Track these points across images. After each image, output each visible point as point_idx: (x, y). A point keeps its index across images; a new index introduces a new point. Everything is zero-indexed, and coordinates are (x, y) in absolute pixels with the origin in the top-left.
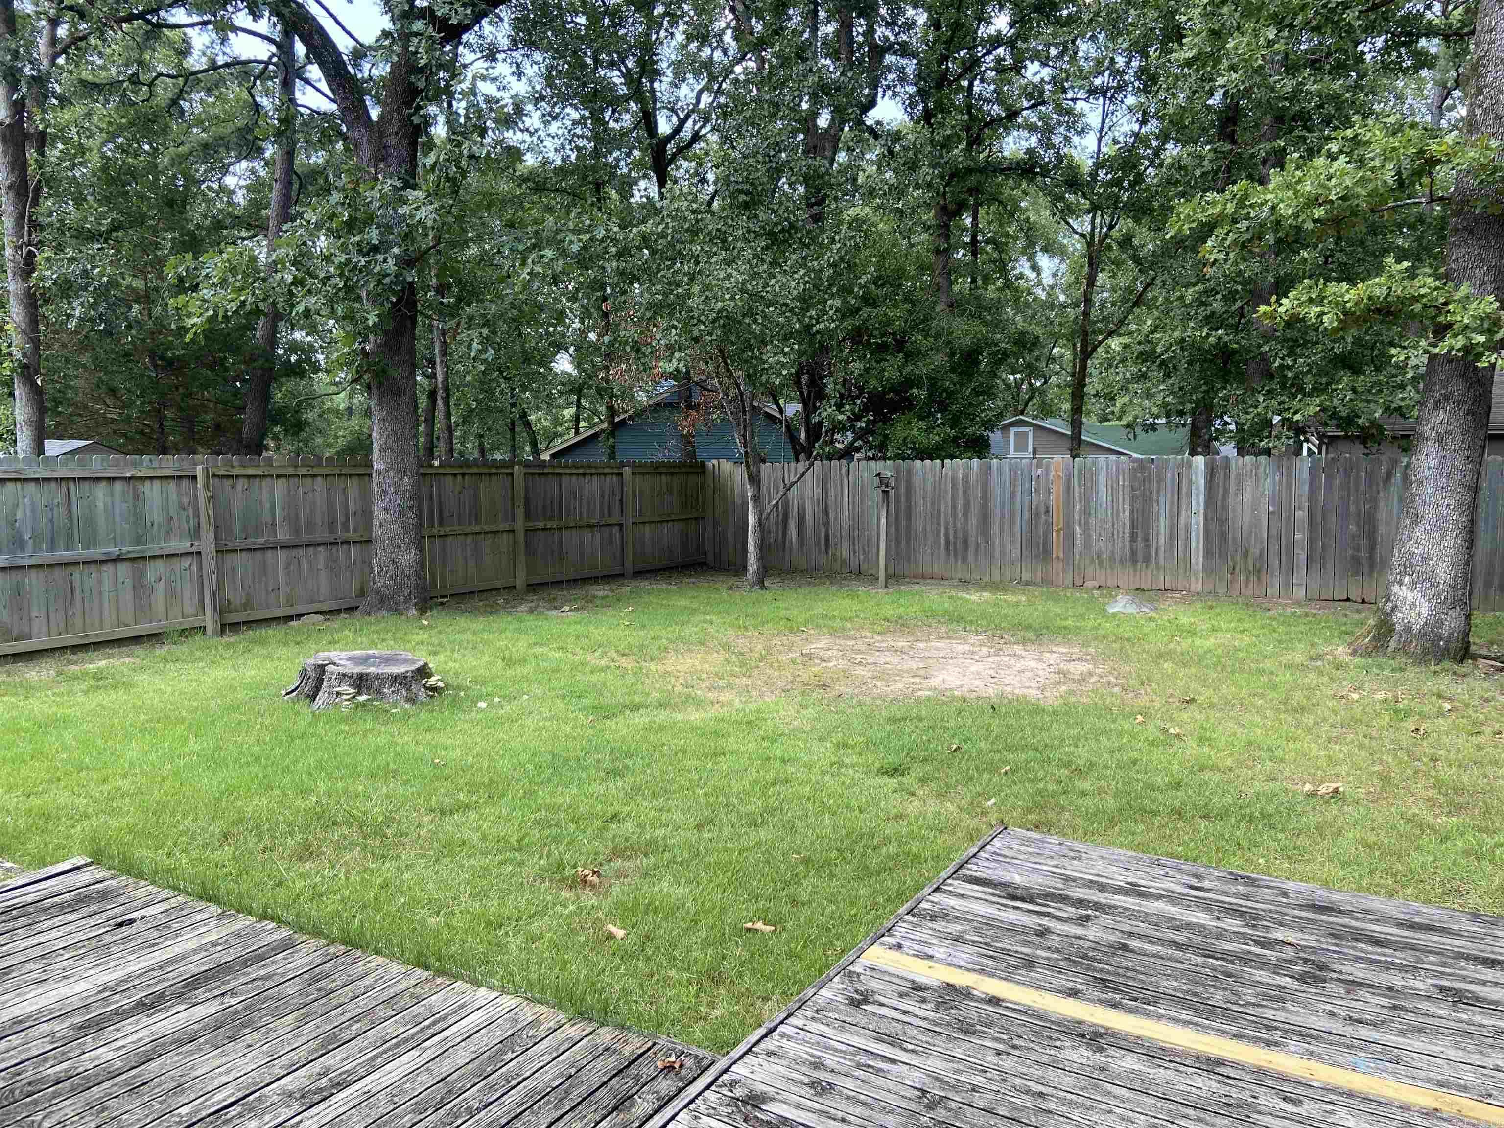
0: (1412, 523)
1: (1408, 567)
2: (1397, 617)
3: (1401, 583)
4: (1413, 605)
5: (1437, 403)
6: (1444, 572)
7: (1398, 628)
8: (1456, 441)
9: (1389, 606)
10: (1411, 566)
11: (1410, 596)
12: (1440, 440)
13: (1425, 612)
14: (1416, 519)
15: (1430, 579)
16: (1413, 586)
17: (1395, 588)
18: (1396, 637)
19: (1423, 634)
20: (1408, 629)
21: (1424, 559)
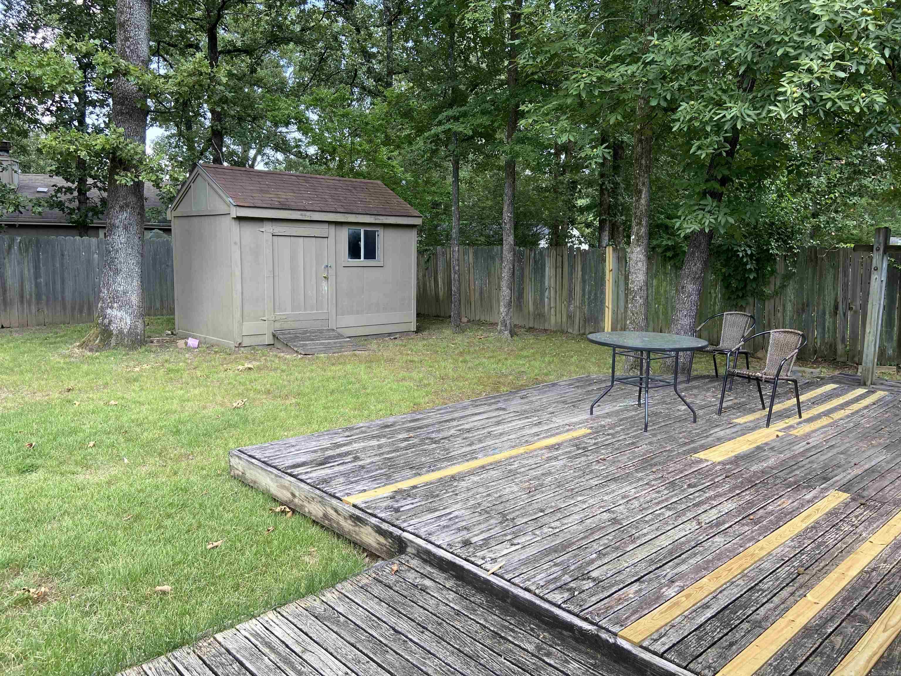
0: (114, 274)
1: (115, 298)
2: (113, 327)
3: (112, 308)
4: (121, 319)
5: (121, 207)
6: (135, 299)
7: (114, 332)
8: (134, 229)
9: (106, 321)
10: (117, 297)
11: (119, 314)
12: (126, 228)
13: (129, 322)
14: (117, 272)
15: (128, 303)
16: (120, 308)
17: (109, 311)
18: (114, 338)
19: (129, 333)
20: (121, 332)
21: (125, 293)
